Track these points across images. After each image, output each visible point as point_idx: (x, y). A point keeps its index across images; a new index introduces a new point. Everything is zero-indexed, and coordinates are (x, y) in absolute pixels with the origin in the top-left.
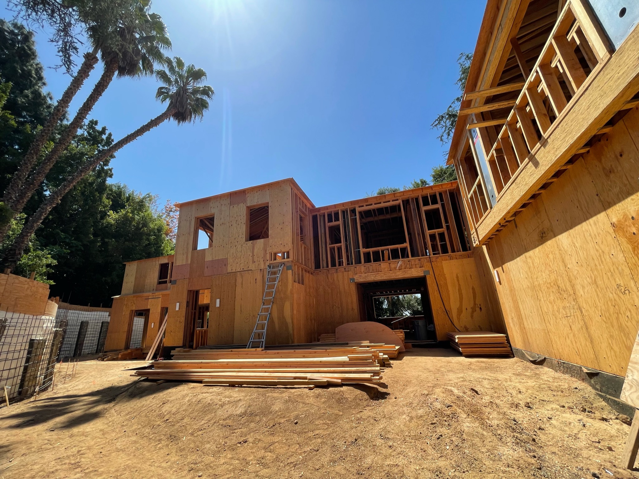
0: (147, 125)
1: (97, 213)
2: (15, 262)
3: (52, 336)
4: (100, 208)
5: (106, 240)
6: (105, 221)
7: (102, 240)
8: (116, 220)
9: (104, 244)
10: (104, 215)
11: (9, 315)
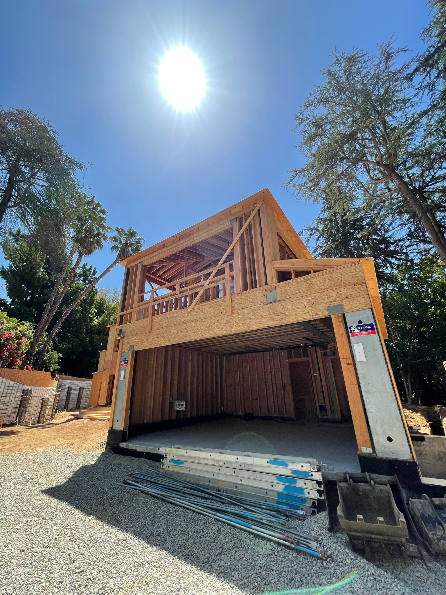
0: (104, 273)
1: (87, 319)
2: (42, 359)
3: (53, 397)
4: (90, 316)
5: (92, 336)
6: (92, 323)
7: (90, 336)
8: (99, 322)
9: (92, 338)
10: (91, 320)
11: (33, 388)
